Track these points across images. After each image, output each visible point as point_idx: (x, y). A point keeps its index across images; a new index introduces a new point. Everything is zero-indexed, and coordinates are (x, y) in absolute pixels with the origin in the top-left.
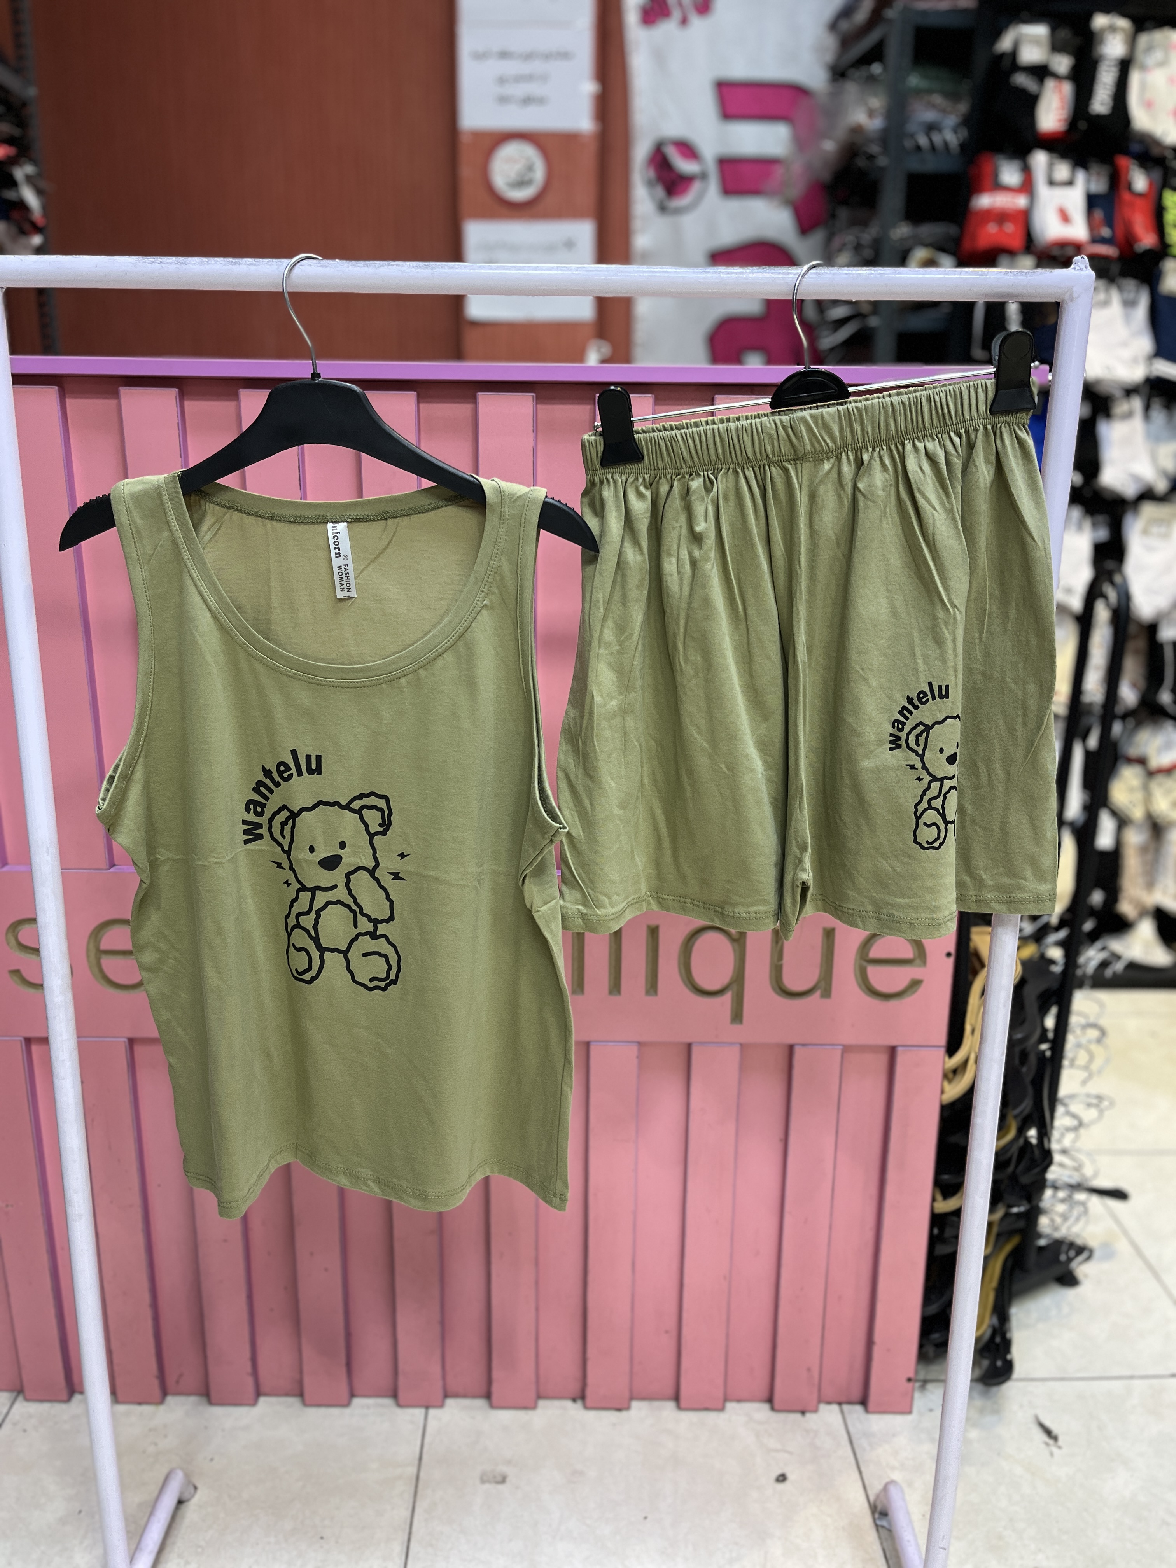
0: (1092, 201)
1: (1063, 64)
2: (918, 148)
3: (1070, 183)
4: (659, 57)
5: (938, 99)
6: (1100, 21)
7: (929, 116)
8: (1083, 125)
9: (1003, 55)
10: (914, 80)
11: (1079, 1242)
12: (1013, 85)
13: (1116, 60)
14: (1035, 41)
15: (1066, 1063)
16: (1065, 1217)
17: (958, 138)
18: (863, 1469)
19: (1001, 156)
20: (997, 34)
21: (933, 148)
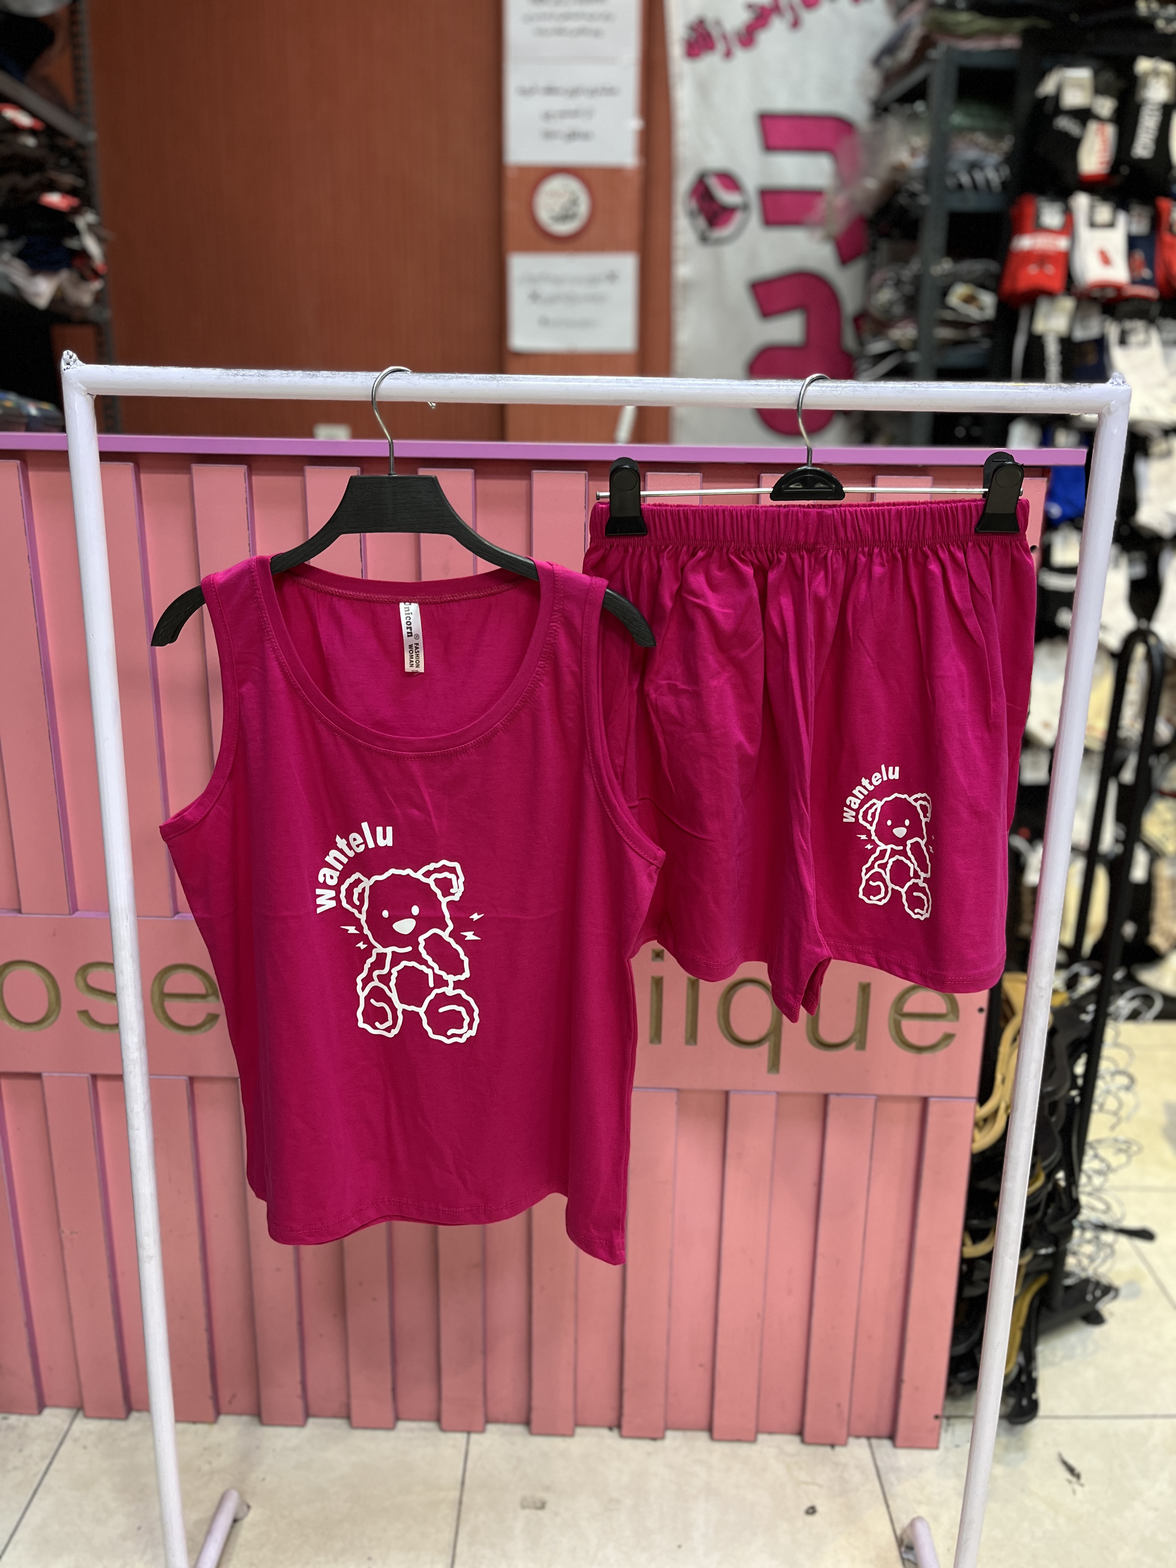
0: (1133, 242)
1: (1105, 106)
2: (960, 186)
3: (1111, 225)
4: (703, 89)
5: (980, 138)
6: (1144, 65)
7: (972, 154)
8: (1125, 170)
9: (1046, 98)
10: (957, 119)
11: (1105, 1281)
12: (1055, 128)
13: (1159, 104)
14: (1078, 85)
15: (1095, 1107)
16: (1091, 1258)
17: (1000, 176)
18: (890, 1503)
19: (1042, 198)
20: (1041, 75)
21: (975, 186)
